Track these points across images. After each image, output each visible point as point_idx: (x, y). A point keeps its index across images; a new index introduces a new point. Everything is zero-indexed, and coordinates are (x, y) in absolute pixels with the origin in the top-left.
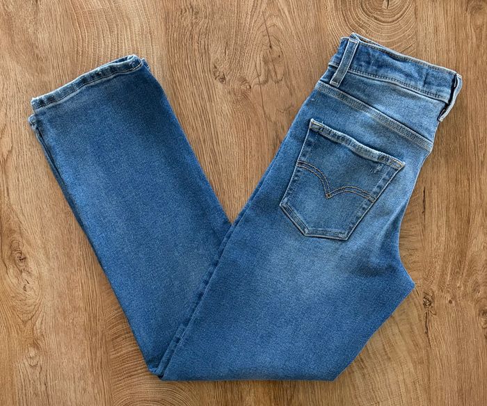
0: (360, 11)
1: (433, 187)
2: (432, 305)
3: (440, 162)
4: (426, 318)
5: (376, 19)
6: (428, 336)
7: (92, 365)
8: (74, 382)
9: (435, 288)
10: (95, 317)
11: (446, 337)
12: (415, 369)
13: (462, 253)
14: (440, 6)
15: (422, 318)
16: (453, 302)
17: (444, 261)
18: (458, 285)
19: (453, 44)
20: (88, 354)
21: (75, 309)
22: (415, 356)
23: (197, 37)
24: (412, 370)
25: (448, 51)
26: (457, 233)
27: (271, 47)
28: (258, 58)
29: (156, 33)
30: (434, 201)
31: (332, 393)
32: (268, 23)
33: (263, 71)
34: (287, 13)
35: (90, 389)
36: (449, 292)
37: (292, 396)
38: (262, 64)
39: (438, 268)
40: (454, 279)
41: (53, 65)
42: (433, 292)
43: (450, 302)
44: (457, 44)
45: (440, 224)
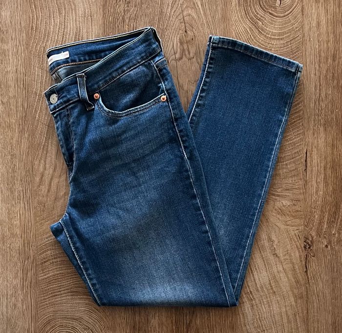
0: (258, 7)
1: (314, 149)
2: (311, 248)
3: (320, 130)
4: (306, 259)
5: (270, 14)
6: (307, 275)
7: (23, 284)
8: (7, 299)
9: (314, 234)
10: (29, 243)
11: (322, 275)
12: (296, 302)
13: (337, 206)
14: (322, 6)
15: (303, 259)
16: (329, 247)
17: (322, 211)
18: (333, 232)
19: (331, 36)
20: (20, 274)
21: (13, 235)
22: (296, 291)
23: (127, 21)
24: (293, 303)
25: (328, 41)
26: (333, 188)
27: (186, 31)
28: (175, 40)
29: (95, 16)
30: (314, 161)
31: (225, 321)
32: (185, 13)
33: (179, 50)
34: (200, 6)
35: (20, 305)
36: (325, 237)
37: (191, 321)
38: (179, 44)
39: (317, 217)
40: (329, 227)
41: (12, 37)
42: (312, 237)
43: (327, 246)
44: (335, 36)
45: (319, 180)
